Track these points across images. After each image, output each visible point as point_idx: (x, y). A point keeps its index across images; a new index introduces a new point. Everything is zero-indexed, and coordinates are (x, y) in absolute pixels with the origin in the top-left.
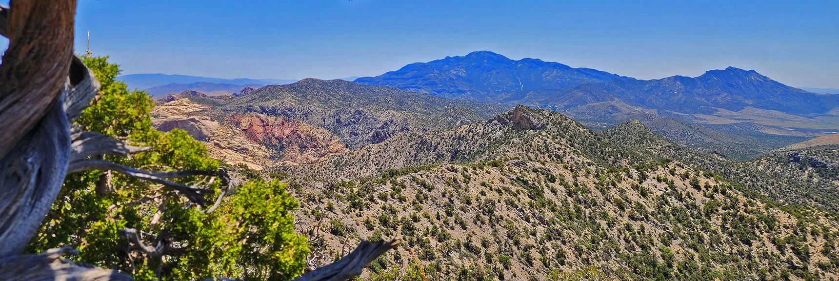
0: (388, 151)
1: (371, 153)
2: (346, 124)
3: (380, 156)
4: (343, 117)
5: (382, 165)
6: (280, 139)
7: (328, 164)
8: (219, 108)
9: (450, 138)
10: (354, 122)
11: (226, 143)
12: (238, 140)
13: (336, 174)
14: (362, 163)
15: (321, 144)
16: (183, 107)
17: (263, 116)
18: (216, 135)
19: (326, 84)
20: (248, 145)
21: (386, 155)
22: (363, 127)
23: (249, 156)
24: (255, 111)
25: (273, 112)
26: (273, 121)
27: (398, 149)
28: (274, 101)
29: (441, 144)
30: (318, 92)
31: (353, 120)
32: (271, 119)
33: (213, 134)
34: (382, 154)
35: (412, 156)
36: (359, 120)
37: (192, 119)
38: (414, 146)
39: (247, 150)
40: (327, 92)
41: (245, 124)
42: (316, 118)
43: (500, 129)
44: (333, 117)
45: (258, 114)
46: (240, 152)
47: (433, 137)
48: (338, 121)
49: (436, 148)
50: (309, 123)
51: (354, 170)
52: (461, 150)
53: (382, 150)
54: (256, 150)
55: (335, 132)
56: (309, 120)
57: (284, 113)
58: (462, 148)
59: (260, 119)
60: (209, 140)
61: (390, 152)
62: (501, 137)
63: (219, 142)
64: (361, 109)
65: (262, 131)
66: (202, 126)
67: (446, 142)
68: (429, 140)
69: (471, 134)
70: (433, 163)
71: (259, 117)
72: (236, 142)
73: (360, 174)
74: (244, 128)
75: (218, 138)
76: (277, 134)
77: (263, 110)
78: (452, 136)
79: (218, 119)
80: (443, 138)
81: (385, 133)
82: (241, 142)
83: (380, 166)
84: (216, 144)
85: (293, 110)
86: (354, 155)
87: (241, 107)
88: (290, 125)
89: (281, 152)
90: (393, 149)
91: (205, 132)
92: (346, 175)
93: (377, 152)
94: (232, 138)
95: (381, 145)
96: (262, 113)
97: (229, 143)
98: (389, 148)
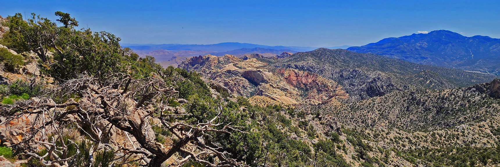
0: (387, 102)
1: (375, 103)
2: (347, 78)
3: (382, 105)
4: (345, 74)
5: (383, 111)
6: (305, 85)
7: (346, 107)
8: (273, 65)
9: (435, 98)
10: (352, 77)
11: (276, 85)
12: (283, 84)
13: (351, 114)
14: (369, 109)
15: (330, 90)
16: (253, 63)
17: (296, 71)
18: (271, 80)
19: (332, 51)
20: (288, 87)
21: (386, 105)
22: (358, 80)
23: (289, 93)
24: (292, 68)
25: (302, 68)
26: (302, 73)
27: (395, 101)
28: (303, 62)
29: (428, 101)
30: (328, 57)
31: (351, 76)
32: (301, 73)
33: (270, 79)
34: (383, 104)
35: (405, 108)
36: (355, 76)
37: (259, 70)
38: (406, 101)
39: (288, 90)
40: (334, 57)
41: (286, 74)
42: (327, 73)
43: (478, 95)
44: (338, 73)
45: (294, 69)
46: (283, 91)
47: (421, 95)
48: (342, 76)
49: (424, 103)
50: (324, 76)
52: (445, 107)
53: (383, 101)
54: (292, 90)
55: (339, 82)
56: (323, 74)
57: (308, 70)
58: (446, 106)
59: (295, 72)
60: (267, 83)
61: (389, 103)
62: (479, 100)
63: (272, 84)
64: (357, 69)
65: (296, 79)
66: (264, 75)
67: (432, 101)
68: (418, 97)
69: (453, 96)
70: (422, 114)
71: (294, 71)
72: (281, 85)
73: (368, 115)
74: (286, 77)
75: (272, 82)
76: (304, 82)
77: (296, 67)
78: (437, 96)
79: (272, 71)
80: (430, 97)
81: (376, 87)
82: (284, 85)
83: (382, 111)
84: (271, 85)
85: (314, 68)
86: (363, 103)
87: (284, 65)
88: (312, 77)
89: (306, 92)
90: (390, 101)
91: (265, 78)
92: (358, 115)
93: (379, 102)
94: (279, 82)
95: (382, 98)
96: (296, 69)
97: (277, 85)
98: (388, 100)
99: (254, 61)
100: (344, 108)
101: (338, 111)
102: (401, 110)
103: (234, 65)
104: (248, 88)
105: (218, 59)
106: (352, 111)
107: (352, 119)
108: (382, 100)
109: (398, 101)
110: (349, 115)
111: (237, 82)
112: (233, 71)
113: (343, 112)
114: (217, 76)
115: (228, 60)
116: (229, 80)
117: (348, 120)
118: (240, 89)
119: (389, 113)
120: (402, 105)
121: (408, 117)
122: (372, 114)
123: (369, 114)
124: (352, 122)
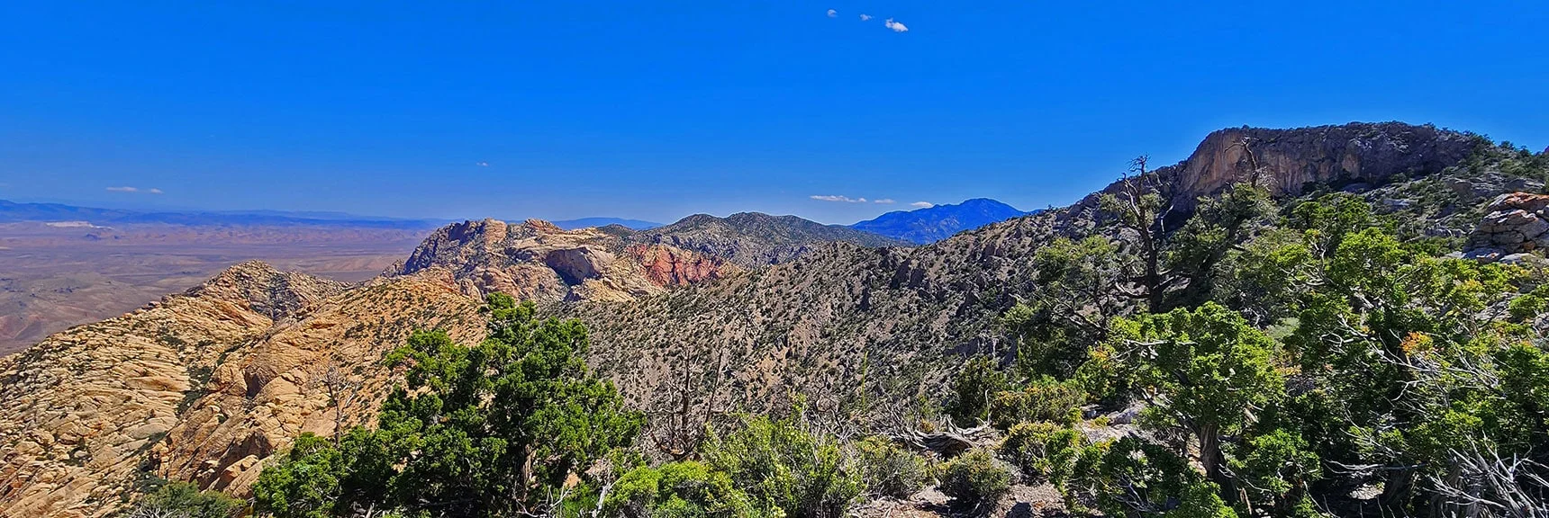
0: (799, 283)
1: (760, 284)
5: (780, 315)
8: (620, 236)
9: (962, 252)
11: (619, 282)
12: (637, 279)
17: (674, 250)
18: (608, 271)
20: (649, 287)
21: (793, 291)
24: (666, 242)
25: (689, 246)
26: (688, 256)
27: (825, 277)
28: (693, 230)
29: (937, 266)
32: (686, 255)
33: (606, 269)
35: (858, 297)
37: (583, 248)
39: (647, 293)
40: (771, 228)
41: (648, 259)
42: (744, 255)
44: (768, 255)
45: (669, 247)
46: (636, 296)
47: (915, 252)
48: (775, 262)
50: (736, 263)
51: (710, 322)
52: (999, 281)
53: (786, 279)
56: (736, 258)
57: (704, 248)
58: (1003, 275)
59: (670, 253)
60: (599, 277)
61: (806, 284)
63: (609, 280)
65: (670, 270)
66: (594, 259)
71: (668, 250)
72: (633, 282)
74: (647, 264)
75: (612, 275)
76: (690, 276)
77: (676, 241)
78: (967, 246)
79: (615, 250)
80: (943, 253)
82: (641, 282)
84: (606, 283)
85: (716, 244)
87: (649, 236)
88: (711, 264)
90: (811, 278)
91: (596, 266)
92: (688, 333)
93: (773, 282)
94: (630, 276)
95: (786, 269)
96: (675, 246)
97: (624, 283)
98: (805, 274)
99: (589, 232)
100: (649, 307)
101: (622, 319)
102: (840, 306)
103: (536, 240)
104: (553, 290)
105: (508, 228)
106: (671, 318)
107: (662, 346)
108: (784, 275)
109: (838, 274)
110: (655, 333)
111: (525, 276)
112: (520, 250)
113: (641, 321)
114: (479, 262)
115: (533, 230)
116: (498, 272)
117: (645, 352)
118: (531, 294)
119: (799, 318)
120: (847, 289)
121: (859, 331)
122: (740, 326)
123: (728, 327)
124: (658, 359)
